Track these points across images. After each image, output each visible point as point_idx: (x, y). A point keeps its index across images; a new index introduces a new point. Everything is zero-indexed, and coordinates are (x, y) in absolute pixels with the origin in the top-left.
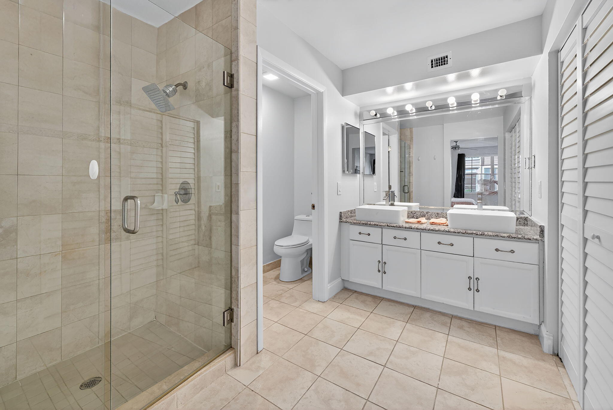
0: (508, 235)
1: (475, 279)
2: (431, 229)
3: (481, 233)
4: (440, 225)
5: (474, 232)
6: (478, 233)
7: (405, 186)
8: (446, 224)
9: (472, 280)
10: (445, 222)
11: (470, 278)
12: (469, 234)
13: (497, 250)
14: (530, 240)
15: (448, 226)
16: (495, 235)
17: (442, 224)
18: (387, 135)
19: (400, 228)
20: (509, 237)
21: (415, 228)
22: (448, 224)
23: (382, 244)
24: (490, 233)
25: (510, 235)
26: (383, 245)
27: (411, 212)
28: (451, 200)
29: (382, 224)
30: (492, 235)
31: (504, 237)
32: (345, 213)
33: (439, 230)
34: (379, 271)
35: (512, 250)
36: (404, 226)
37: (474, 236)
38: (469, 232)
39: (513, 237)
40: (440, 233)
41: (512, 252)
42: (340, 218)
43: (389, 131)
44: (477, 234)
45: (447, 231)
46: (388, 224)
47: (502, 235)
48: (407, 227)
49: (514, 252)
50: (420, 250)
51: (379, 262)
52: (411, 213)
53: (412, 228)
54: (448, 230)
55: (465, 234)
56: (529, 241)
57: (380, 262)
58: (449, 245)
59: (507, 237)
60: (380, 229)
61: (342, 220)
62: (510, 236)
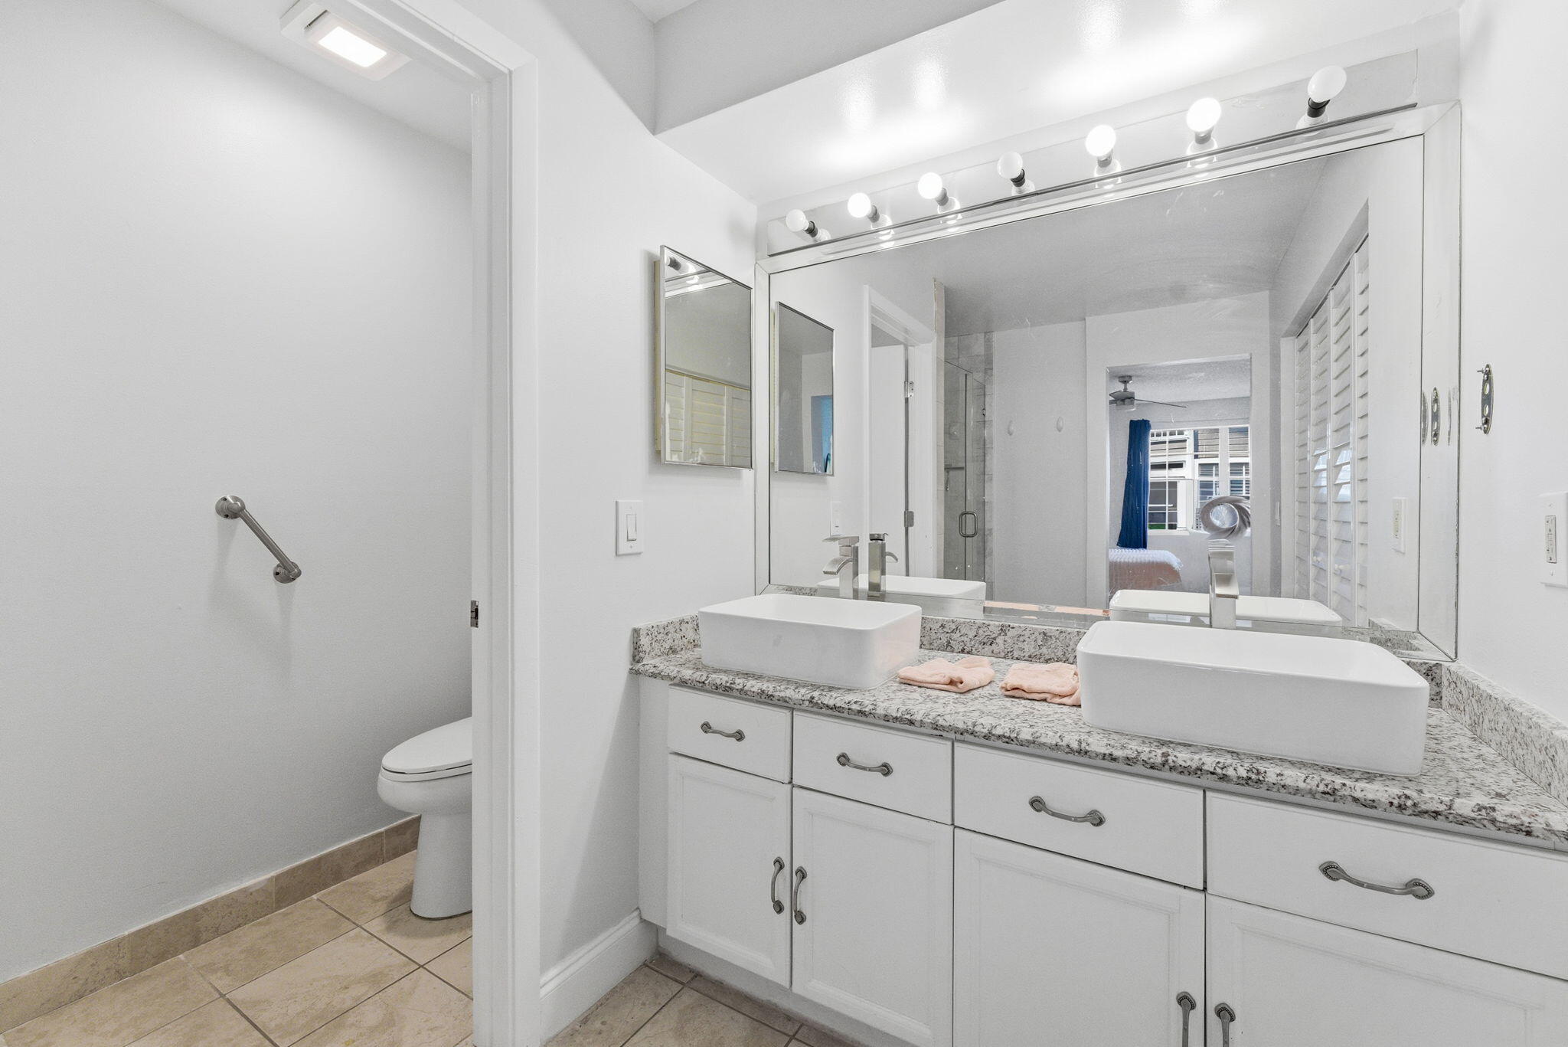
0: (1395, 790)
1: (1211, 1014)
2: (998, 731)
3: (1243, 773)
4: (1045, 700)
5: (1209, 762)
6: (1230, 772)
7: (965, 513)
8: (1071, 695)
9: (1196, 1016)
10: (1066, 689)
11: (1186, 1001)
12: (1184, 770)
13: (1331, 871)
14: (1529, 833)
15: (1080, 706)
16: (1322, 788)
17: (1056, 695)
18: (901, 343)
19: (861, 716)
20: (1401, 808)
21: (926, 720)
22: (1078, 699)
23: (790, 782)
24: (1294, 777)
25: (1407, 797)
26: (795, 790)
27: (942, 626)
28: (1107, 556)
29: (789, 693)
30: (1302, 785)
31: (1372, 804)
32: (654, 632)
33: (1034, 742)
34: (779, 907)
35: (1417, 883)
36: (880, 711)
37: (1206, 781)
38: (1182, 757)
39: (1426, 812)
40: (1038, 752)
41: (1419, 889)
42: (634, 657)
43: (906, 331)
44: (1224, 778)
45: (1075, 745)
46: (816, 694)
47: (1358, 794)
48: (894, 715)
49: (1429, 893)
50: (952, 827)
51: (779, 864)
52: (941, 630)
53: (911, 723)
54: (1080, 742)
55: (1163, 770)
56: (1521, 838)
57: (781, 867)
58: (1083, 819)
59: (1391, 804)
60: (787, 714)
61: (638, 662)
62: (1409, 803)
